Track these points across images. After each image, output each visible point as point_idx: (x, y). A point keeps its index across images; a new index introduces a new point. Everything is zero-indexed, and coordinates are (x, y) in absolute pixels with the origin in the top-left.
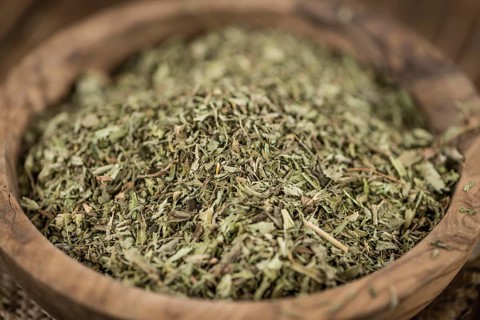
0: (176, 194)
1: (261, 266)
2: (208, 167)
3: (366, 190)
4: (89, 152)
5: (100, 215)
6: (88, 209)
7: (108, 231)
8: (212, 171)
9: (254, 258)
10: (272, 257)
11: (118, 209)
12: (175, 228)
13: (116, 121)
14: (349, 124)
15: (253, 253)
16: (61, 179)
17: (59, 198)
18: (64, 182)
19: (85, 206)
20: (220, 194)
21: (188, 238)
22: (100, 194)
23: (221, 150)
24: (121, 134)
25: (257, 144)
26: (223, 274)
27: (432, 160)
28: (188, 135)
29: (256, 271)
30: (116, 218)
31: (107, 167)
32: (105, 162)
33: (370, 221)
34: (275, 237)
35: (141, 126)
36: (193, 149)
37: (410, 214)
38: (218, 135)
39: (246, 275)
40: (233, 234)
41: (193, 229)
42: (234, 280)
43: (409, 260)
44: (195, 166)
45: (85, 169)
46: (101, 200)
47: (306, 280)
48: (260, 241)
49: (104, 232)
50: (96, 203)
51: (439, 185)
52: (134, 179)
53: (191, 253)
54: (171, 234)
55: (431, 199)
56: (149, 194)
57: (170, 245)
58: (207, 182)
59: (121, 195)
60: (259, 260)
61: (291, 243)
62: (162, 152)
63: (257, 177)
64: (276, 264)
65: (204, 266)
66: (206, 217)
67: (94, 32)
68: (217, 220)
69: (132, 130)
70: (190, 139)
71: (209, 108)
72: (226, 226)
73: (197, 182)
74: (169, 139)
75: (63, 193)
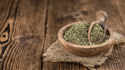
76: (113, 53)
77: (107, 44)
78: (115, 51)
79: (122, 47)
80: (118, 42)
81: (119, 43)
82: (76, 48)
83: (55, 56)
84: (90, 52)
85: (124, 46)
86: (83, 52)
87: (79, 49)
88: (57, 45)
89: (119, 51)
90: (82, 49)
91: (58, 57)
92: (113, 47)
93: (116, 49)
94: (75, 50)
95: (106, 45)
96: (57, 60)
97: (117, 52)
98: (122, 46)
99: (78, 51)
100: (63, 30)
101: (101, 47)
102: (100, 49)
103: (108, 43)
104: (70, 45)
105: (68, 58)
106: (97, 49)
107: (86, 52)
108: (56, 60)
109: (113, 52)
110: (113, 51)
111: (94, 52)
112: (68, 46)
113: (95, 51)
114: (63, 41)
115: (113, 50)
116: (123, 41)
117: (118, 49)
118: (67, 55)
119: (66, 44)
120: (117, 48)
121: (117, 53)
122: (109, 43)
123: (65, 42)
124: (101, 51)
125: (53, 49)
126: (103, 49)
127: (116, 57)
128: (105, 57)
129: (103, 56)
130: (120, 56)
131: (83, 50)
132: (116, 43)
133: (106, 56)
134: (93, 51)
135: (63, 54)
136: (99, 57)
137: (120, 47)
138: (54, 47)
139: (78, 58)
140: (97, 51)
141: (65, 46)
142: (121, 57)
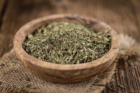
0: (62, 49)
1: (83, 58)
2: (67, 42)
3: (96, 43)
4: (40, 45)
5: (47, 56)
6: (44, 55)
7: (50, 58)
8: (68, 43)
9: (82, 56)
10: (85, 56)
11: (51, 54)
12: (64, 55)
13: (44, 38)
14: (87, 32)
15: (82, 55)
16: (36, 51)
17: (38, 54)
18: (37, 52)
19: (43, 55)
20: (71, 47)
21: (67, 56)
22: (45, 52)
23: (68, 39)
24: (46, 40)
25: (74, 37)
26: (77, 60)
27: (105, 36)
28: (60, 38)
29: (83, 59)
30: (51, 55)
31: (45, 47)
32: (44, 46)
33: (99, 48)
34: (84, 52)
35: (49, 38)
36: (62, 40)
37: (105, 46)
38: (66, 36)
39: (81, 59)
40: (76, 53)
41: (67, 54)
42: (79, 61)
43: (110, 51)
44: (64, 42)
45: (41, 48)
46: (46, 53)
47: (93, 59)
48: (82, 53)
49: (49, 59)
50: (45, 54)
51: (108, 40)
52: (51, 48)
53: (69, 58)
54: (63, 56)
55: (108, 43)
56: (55, 50)
57: (64, 57)
58: (68, 45)
59: (50, 51)
60: (83, 57)
61: (87, 53)
62: (56, 42)
63: (77, 42)
64: (86, 57)
65: (72, 60)
66: (70, 51)
67: (27, 27)
68: (72, 51)
69: (48, 39)
70: (61, 38)
71: (62, 32)
72: (74, 52)
73: (65, 45)
74: (57, 39)
75: (38, 53)
76: (116, 77)
77: (104, 62)
78: (119, 73)
79: (132, 64)
80: (126, 55)
81: (127, 57)
82: (44, 69)
83: (4, 82)
84: (72, 78)
85: (137, 63)
86: (58, 77)
87: (49, 72)
88: (12, 57)
89: (128, 72)
90: (56, 70)
91: (11, 84)
92: (115, 64)
93: (122, 68)
94: (43, 72)
95: (103, 65)
96: (8, 89)
97: (123, 74)
98: (133, 62)
99: (47, 74)
100: (24, 30)
101: (92, 69)
102: (92, 72)
103: (106, 60)
104: (33, 63)
105: (30, 86)
106: (84, 72)
107: (63, 76)
108: (6, 89)
109: (115, 74)
110: (117, 72)
111: (79, 77)
112: (30, 64)
113: (81, 75)
114: (22, 54)
115: (115, 71)
116: (134, 51)
117: (124, 70)
118: (29, 80)
119: (25, 60)
120: (124, 67)
121: (122, 78)
122: (109, 59)
123: (25, 56)
124: (92, 74)
125: (4, 65)
126: (96, 70)
127: (121, 86)
128: (99, 85)
129: (96, 84)
130: (128, 84)
131: (58, 74)
132: (122, 57)
133: (103, 85)
134: (76, 76)
135: (20, 77)
136: (89, 86)
137: (129, 65)
138: (7, 61)
139: (49, 86)
140: (85, 74)
141: (25, 63)
142: (130, 85)
